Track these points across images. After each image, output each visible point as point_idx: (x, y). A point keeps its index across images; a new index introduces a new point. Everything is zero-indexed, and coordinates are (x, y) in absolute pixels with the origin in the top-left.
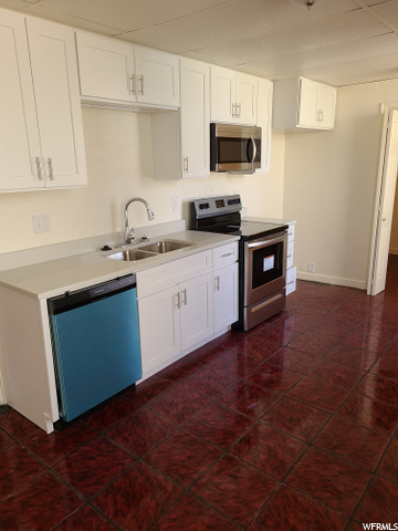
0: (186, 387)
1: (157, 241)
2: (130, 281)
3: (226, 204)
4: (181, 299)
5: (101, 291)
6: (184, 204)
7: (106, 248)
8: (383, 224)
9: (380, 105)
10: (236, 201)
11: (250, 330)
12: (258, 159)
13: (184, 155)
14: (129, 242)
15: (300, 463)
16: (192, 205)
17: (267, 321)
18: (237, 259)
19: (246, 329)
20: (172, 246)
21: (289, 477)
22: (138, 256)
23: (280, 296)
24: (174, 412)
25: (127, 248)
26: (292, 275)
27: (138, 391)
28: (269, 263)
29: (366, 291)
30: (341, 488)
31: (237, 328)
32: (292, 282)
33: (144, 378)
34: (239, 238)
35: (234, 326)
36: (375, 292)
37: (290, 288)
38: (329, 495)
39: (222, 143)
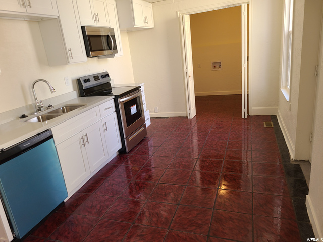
0: (99, 194)
1: (60, 107)
2: (48, 134)
3: (100, 78)
4: (85, 140)
5: (28, 144)
6: (73, 81)
7: (23, 117)
8: (189, 79)
9: (177, 12)
10: (106, 75)
11: (130, 152)
12: (115, 48)
13: (68, 47)
14: (39, 110)
15: (175, 216)
16: (79, 81)
17: (138, 144)
18: (114, 110)
19: (127, 151)
20: (71, 108)
21: (172, 225)
22: (48, 118)
23: (143, 128)
24: (95, 210)
25: (40, 114)
26: (147, 115)
27: (66, 206)
28: (134, 110)
29: (187, 117)
30: (200, 222)
31: (122, 152)
32: (148, 119)
33: (70, 195)
34: (113, 97)
35: (119, 151)
36: (192, 117)
37: (148, 123)
38: (195, 227)
39: (91, 39)
